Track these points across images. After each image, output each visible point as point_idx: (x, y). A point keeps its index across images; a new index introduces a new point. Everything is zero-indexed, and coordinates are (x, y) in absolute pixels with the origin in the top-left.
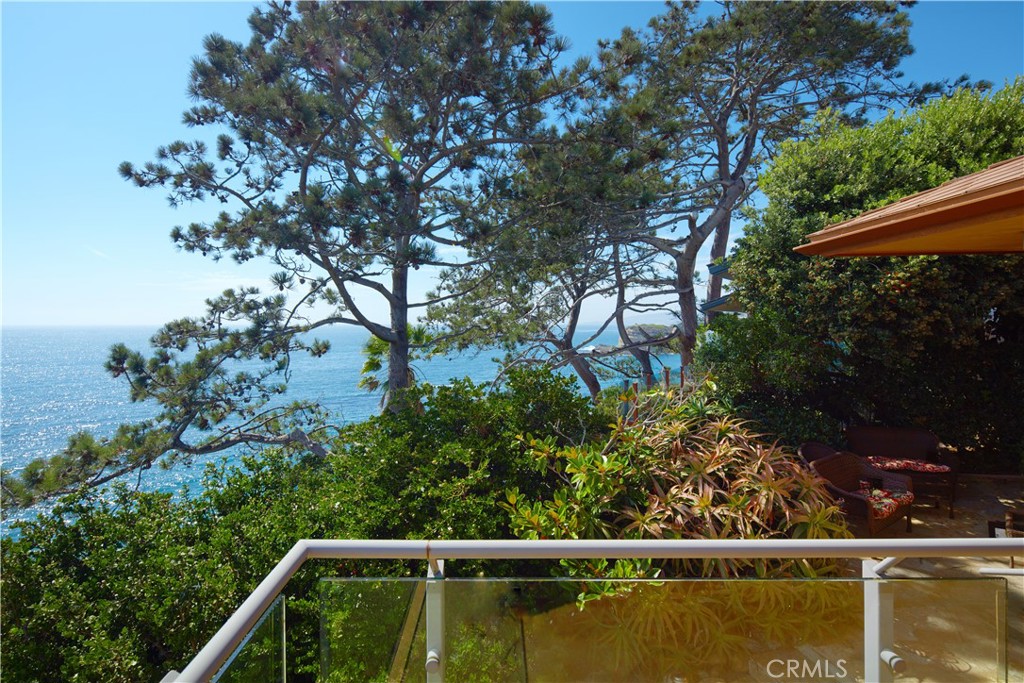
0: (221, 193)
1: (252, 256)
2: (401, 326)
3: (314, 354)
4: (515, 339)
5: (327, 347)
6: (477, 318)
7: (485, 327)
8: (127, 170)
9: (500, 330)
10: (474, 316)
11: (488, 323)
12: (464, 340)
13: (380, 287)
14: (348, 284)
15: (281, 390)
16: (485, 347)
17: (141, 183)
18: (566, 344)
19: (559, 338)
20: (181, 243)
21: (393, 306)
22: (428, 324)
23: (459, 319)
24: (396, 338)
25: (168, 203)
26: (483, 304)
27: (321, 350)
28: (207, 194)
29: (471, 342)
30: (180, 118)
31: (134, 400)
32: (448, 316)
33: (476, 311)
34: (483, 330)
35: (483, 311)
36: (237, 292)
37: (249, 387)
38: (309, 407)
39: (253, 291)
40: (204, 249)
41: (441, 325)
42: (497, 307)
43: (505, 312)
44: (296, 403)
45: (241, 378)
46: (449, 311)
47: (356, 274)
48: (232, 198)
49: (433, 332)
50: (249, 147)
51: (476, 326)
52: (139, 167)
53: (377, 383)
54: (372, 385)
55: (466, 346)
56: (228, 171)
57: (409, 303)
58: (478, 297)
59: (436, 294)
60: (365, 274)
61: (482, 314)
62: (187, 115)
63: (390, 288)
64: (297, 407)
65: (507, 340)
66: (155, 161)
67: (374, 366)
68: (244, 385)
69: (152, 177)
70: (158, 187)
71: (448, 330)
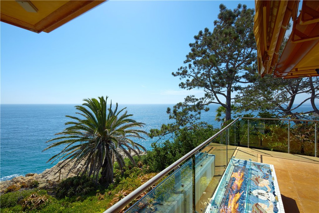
0: (189, 76)
1: (192, 88)
2: (229, 104)
3: (206, 111)
4: (266, 108)
5: (209, 109)
6: (252, 102)
7: (255, 105)
8: (173, 74)
9: (260, 105)
10: (251, 101)
11: (256, 104)
12: (247, 108)
13: (224, 95)
14: (217, 94)
15: (199, 119)
16: (255, 111)
17: (175, 76)
18: (288, 111)
19: (285, 109)
20: (181, 87)
21: (227, 99)
22: (235, 104)
23: (245, 102)
24: (228, 107)
25: (180, 79)
26: (254, 98)
27: (207, 110)
28: (186, 76)
29: (250, 109)
30: (183, 62)
31: (170, 119)
32: (242, 101)
33: (252, 100)
34: (254, 105)
35: (254, 100)
36: (190, 96)
37: (193, 117)
38: (205, 123)
39: (193, 96)
40: (184, 88)
41: (239, 104)
42: (259, 98)
43: (262, 100)
44: (202, 122)
45: (192, 115)
46: (242, 100)
47: (219, 92)
48: (191, 77)
49: (237, 106)
50: (195, 65)
51: (251, 104)
52: (175, 73)
53: (220, 119)
54: (219, 120)
55: (248, 110)
56: (191, 71)
57: (231, 98)
58: (252, 95)
59: (239, 95)
60: (221, 92)
61: (253, 101)
62: (184, 61)
63: (226, 95)
64: (202, 123)
65: (263, 109)
66: (178, 71)
67: (219, 115)
68: (192, 117)
69: (177, 74)
70: (178, 76)
71: (242, 106)
